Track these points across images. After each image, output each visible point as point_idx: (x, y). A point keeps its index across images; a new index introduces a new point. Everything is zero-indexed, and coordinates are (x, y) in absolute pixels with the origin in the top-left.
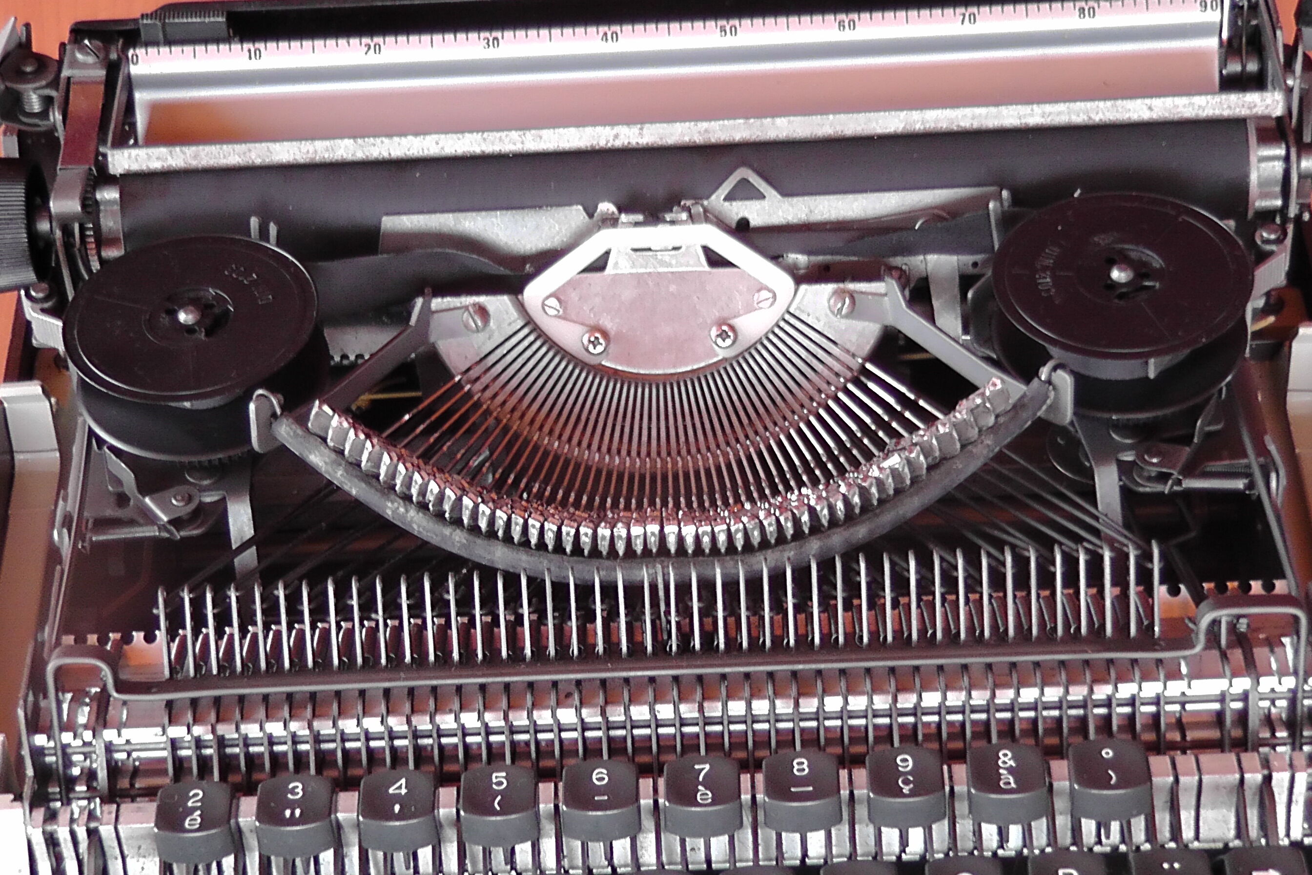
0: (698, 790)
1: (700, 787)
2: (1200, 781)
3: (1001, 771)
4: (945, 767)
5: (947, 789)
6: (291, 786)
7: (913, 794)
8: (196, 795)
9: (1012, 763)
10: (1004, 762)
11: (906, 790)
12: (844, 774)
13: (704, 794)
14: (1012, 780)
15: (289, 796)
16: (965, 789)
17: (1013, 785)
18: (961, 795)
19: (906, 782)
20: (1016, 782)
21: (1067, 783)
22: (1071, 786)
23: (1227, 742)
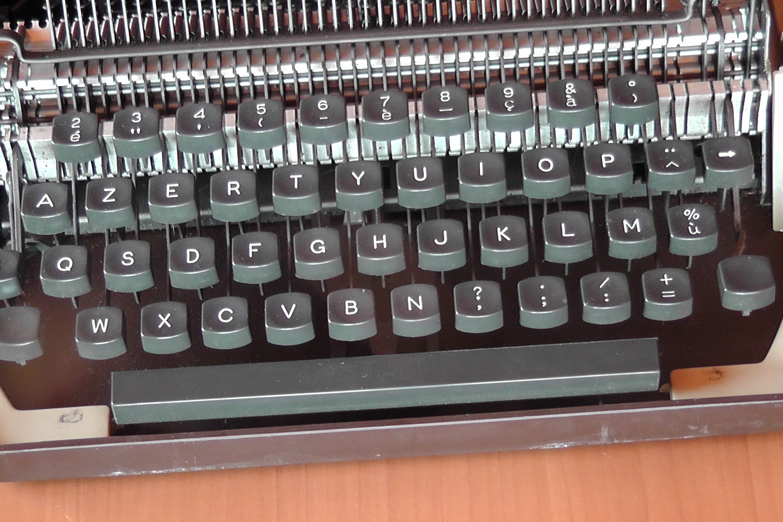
1: (384, 111)
2: (688, 99)
3: (567, 96)
4: (533, 95)
5: (534, 107)
6: (134, 115)
7: (513, 111)
8: (76, 121)
9: (574, 91)
10: (569, 91)
11: (509, 109)
12: (471, 100)
13: (386, 114)
14: (574, 101)
15: (133, 121)
16: (545, 107)
17: (574, 105)
18: (543, 111)
19: (510, 104)
20: (576, 103)
21: (607, 102)
22: (610, 104)
23: (705, 75)
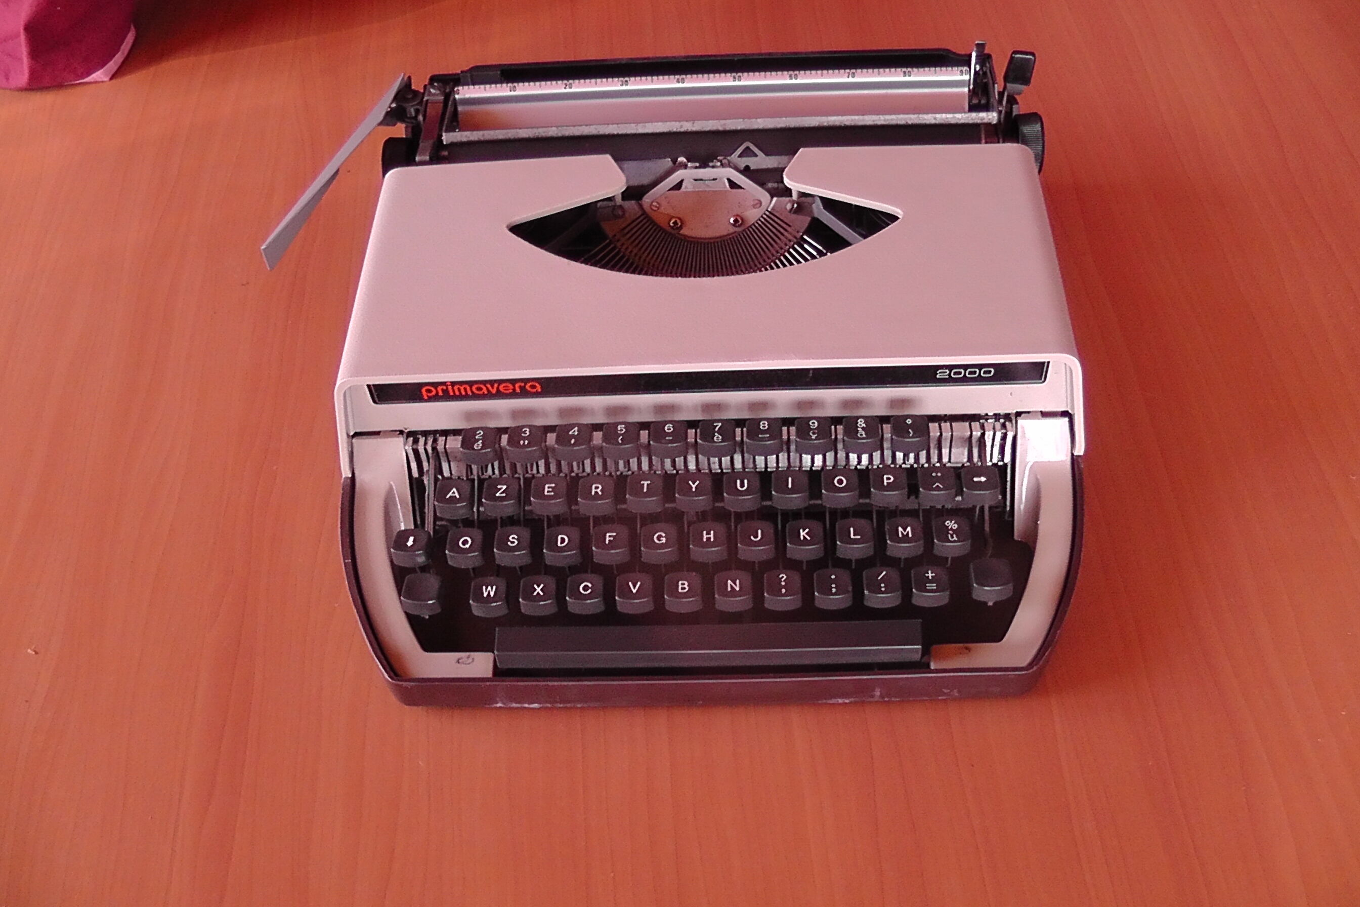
0: (715, 435)
1: (716, 434)
2: (952, 435)
3: (859, 429)
4: (833, 427)
5: (833, 437)
6: (523, 430)
7: (817, 439)
8: (480, 433)
9: (864, 425)
10: (860, 425)
11: (814, 437)
12: (785, 429)
13: (718, 438)
14: (863, 433)
15: (523, 435)
16: (842, 437)
17: (864, 436)
18: (840, 440)
19: (814, 433)
20: (866, 434)
21: (890, 435)
22: (892, 436)
